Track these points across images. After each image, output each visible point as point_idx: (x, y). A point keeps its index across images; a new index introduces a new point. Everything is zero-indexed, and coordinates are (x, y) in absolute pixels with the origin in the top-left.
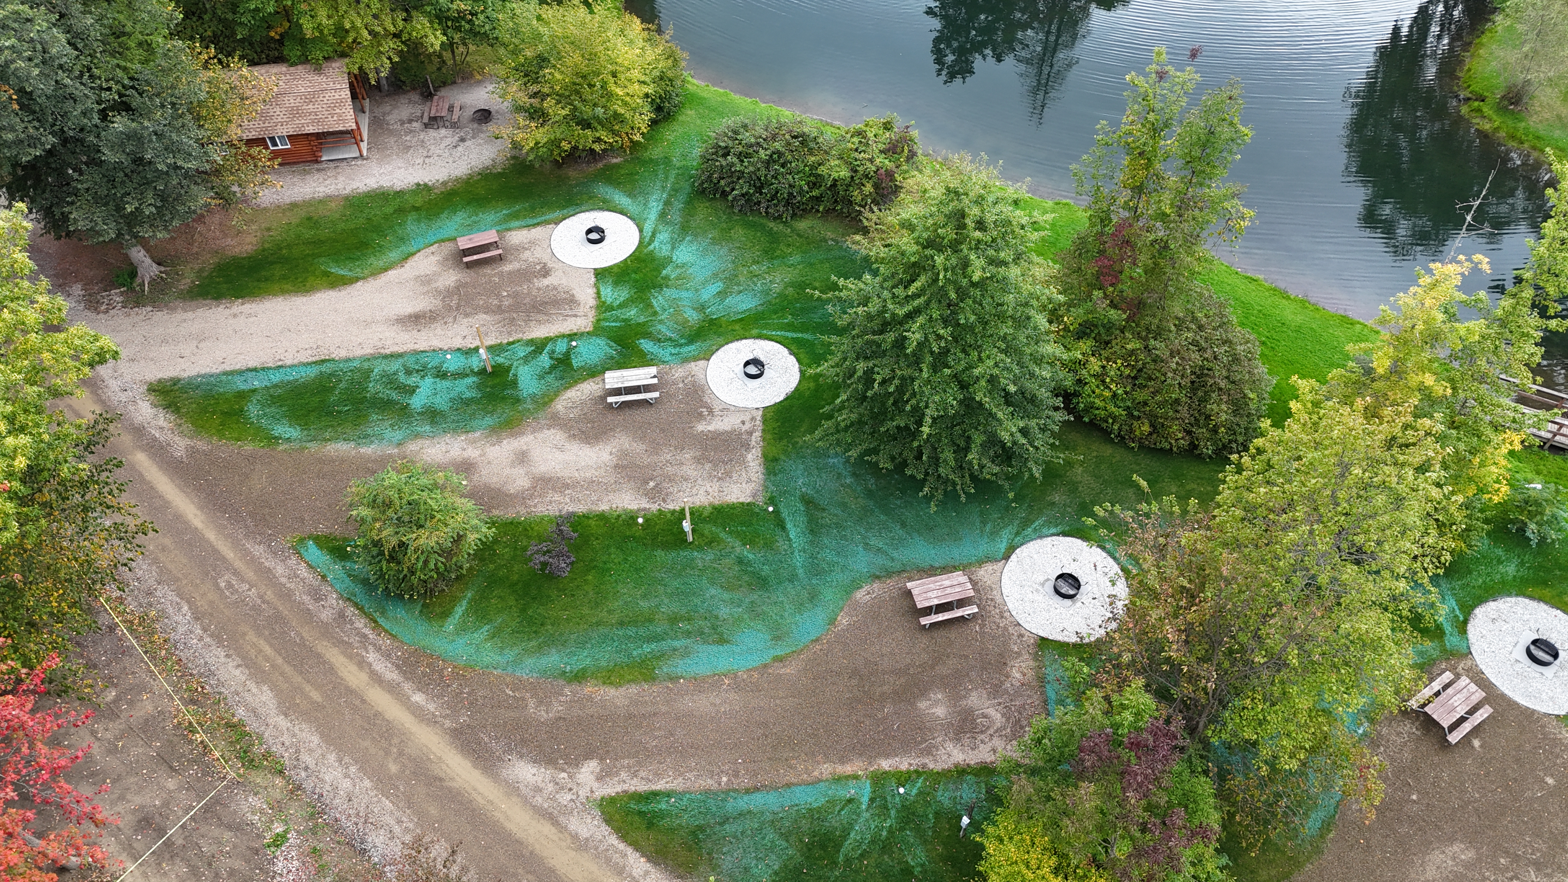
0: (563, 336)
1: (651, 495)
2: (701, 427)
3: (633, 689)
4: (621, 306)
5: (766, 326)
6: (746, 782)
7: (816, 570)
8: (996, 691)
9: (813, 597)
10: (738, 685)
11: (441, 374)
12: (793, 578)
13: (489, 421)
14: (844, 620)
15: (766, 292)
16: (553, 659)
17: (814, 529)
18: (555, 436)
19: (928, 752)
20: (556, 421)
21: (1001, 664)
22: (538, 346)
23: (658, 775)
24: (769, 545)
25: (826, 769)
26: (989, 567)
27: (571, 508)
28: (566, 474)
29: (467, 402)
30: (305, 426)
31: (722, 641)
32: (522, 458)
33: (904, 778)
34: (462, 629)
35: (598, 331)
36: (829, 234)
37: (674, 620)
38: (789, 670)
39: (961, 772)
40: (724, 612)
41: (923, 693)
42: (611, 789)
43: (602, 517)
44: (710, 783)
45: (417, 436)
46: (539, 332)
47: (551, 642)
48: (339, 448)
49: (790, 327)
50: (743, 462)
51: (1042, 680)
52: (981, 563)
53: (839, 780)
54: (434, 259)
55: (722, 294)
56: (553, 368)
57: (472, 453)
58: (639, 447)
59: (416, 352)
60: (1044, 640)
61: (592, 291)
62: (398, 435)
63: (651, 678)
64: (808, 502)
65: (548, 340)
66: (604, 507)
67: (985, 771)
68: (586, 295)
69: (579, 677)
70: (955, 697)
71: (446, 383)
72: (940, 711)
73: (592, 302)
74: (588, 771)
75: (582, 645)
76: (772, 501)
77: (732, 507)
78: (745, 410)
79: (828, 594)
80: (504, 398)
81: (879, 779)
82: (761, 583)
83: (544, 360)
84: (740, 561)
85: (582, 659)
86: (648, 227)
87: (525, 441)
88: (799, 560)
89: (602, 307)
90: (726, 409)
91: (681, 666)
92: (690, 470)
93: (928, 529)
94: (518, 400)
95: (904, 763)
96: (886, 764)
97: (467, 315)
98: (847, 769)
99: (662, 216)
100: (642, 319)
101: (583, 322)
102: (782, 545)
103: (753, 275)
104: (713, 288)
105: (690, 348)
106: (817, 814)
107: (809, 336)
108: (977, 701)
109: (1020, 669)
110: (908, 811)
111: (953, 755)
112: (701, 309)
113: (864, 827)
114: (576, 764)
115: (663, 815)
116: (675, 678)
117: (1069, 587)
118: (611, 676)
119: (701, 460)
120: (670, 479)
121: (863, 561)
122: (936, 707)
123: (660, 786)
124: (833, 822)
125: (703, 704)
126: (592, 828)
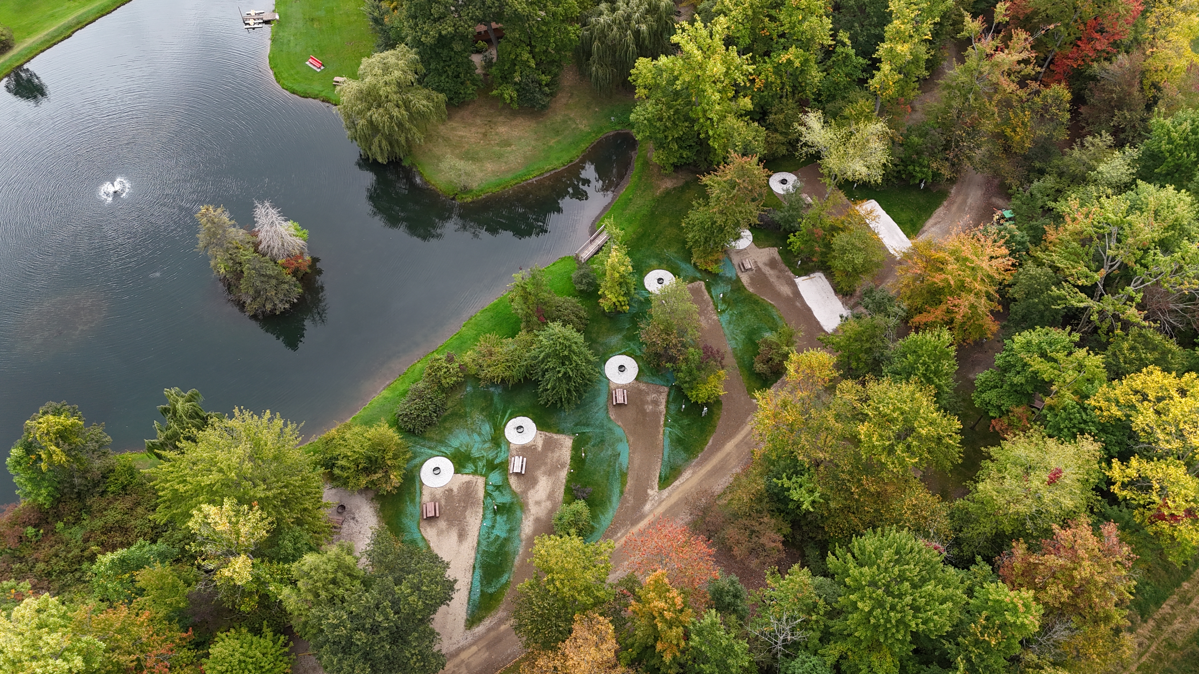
0: (485, 487)
1: (563, 466)
2: (540, 449)
3: (629, 478)
4: (476, 467)
5: (500, 423)
6: (661, 455)
7: (602, 426)
8: (648, 393)
9: (610, 429)
10: (634, 453)
11: (493, 527)
12: (603, 433)
13: (518, 513)
14: (620, 423)
15: (483, 421)
16: (615, 499)
17: (588, 425)
18: (531, 493)
19: (661, 413)
20: (525, 492)
21: (640, 391)
22: (487, 494)
23: (655, 475)
24: (590, 438)
25: (661, 436)
26: (611, 385)
27: (562, 490)
28: (548, 491)
29: (508, 519)
30: (504, 572)
31: (619, 454)
32: (538, 503)
33: (666, 420)
34: (598, 523)
35: (486, 476)
36: (458, 396)
37: (609, 466)
38: (631, 439)
39: (667, 407)
40: (609, 453)
41: (645, 410)
42: (657, 487)
43: (567, 481)
44: (659, 464)
45: (519, 535)
46: (481, 494)
47: (609, 500)
48: (517, 561)
49: (503, 417)
50: (557, 439)
51: (646, 383)
52: (609, 386)
53: (664, 434)
54: (428, 529)
55: (480, 434)
56: (500, 491)
57: (531, 518)
58: (543, 468)
59: (479, 535)
60: (636, 379)
61: (465, 476)
62: (517, 541)
63: (626, 474)
64: (576, 425)
65: (486, 492)
66: (564, 481)
67: (667, 402)
68: (466, 478)
69: (622, 492)
70: (647, 403)
71: (497, 525)
72: (651, 407)
73: (471, 476)
74: (650, 492)
75: (611, 491)
76: (574, 434)
77: (573, 445)
78: (536, 436)
79: (610, 426)
80: (510, 507)
81: (665, 425)
82: (602, 441)
83: (496, 494)
84: (593, 446)
85: (616, 490)
86: (436, 453)
87: (531, 502)
88: (597, 431)
89: (475, 473)
90: (534, 440)
91: (625, 466)
92: (556, 455)
93: (594, 397)
94: (512, 503)
95: (662, 419)
96: (662, 423)
97: (465, 518)
98: (662, 431)
99: (430, 448)
100: (485, 461)
101: (481, 481)
102: (590, 434)
103: (473, 423)
104: (476, 437)
105: (504, 447)
106: (672, 441)
107: (509, 411)
108: (649, 398)
109: (643, 386)
110: (675, 421)
111: (662, 407)
112: (485, 442)
113: (677, 431)
114: (647, 495)
115: (666, 475)
116: (628, 468)
117: (622, 368)
118: (624, 484)
119: (553, 451)
120: (558, 461)
121: (601, 415)
122: (649, 408)
123: (658, 475)
124: (674, 438)
125: (637, 462)
126: (665, 493)
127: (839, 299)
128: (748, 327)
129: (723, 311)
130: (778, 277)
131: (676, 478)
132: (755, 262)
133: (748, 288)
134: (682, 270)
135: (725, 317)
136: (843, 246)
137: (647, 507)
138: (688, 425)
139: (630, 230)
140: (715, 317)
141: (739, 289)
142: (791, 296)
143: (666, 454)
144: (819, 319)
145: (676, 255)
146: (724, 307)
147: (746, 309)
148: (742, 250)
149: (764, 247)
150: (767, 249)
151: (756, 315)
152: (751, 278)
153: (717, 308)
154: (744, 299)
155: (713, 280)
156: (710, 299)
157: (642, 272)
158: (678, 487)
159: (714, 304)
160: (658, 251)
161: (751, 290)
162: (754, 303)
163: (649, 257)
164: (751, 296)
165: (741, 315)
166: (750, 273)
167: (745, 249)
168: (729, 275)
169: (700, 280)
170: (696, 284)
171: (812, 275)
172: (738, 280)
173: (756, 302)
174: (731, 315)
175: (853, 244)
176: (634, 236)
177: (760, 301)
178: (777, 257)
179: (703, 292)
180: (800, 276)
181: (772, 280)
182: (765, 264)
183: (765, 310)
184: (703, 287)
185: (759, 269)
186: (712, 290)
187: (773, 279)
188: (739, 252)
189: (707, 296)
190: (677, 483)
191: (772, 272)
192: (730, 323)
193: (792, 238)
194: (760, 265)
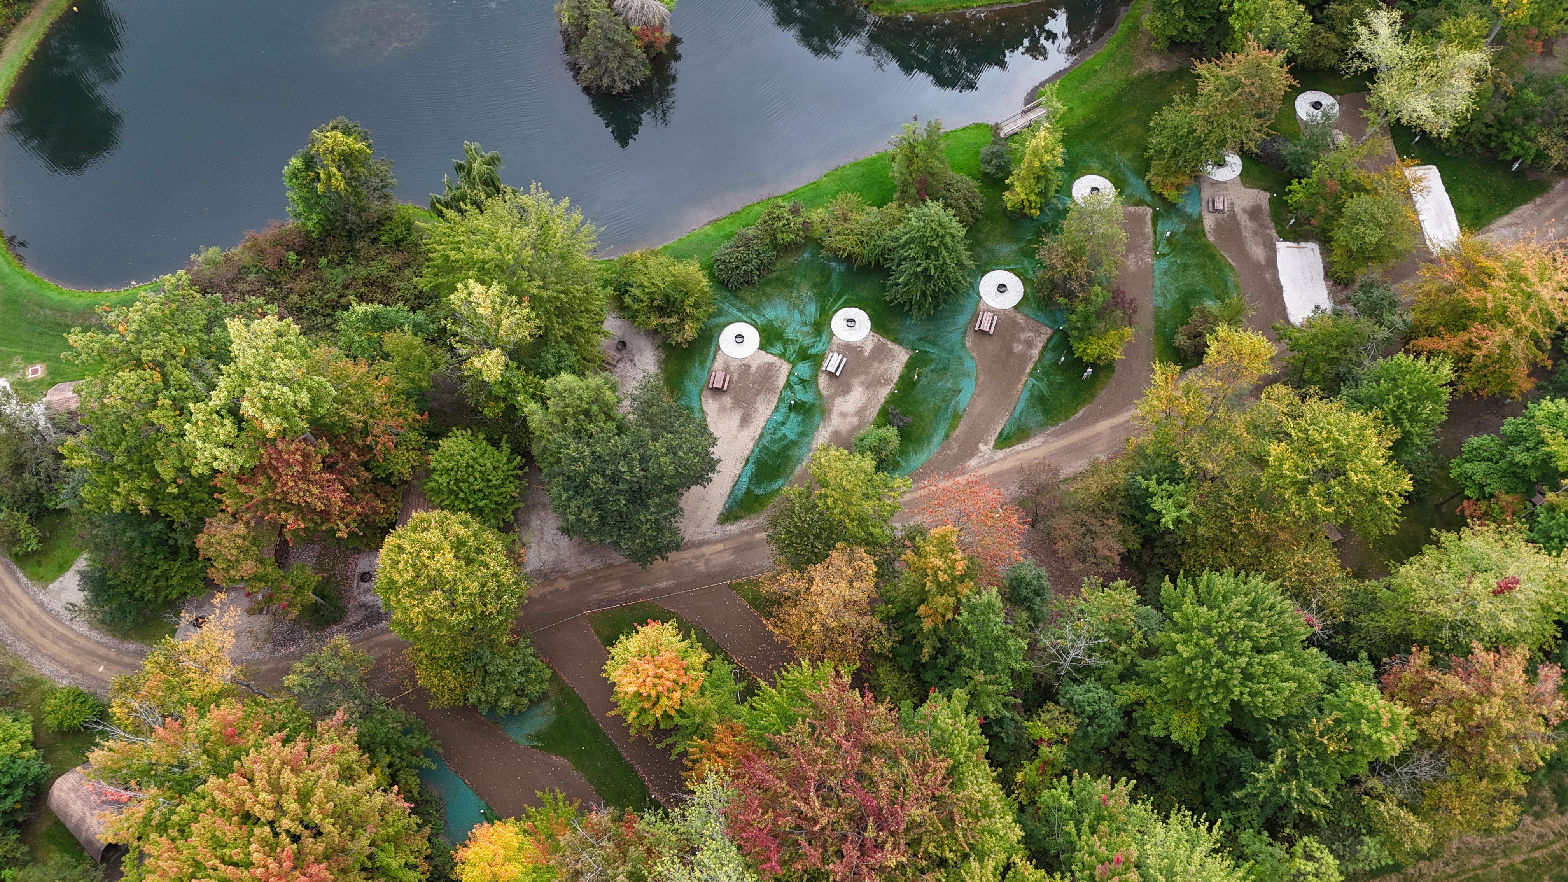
0: (788, 376)
1: (887, 382)
2: (866, 354)
3: (962, 423)
4: (785, 349)
5: (830, 308)
6: (1011, 408)
7: (951, 351)
8: (1023, 330)
9: (960, 358)
10: (979, 395)
11: (783, 423)
12: (949, 360)
13: (817, 418)
14: (974, 355)
15: (810, 299)
16: (936, 440)
17: (934, 344)
18: (839, 401)
19: (1031, 358)
20: (833, 397)
21: (1015, 324)
22: (788, 385)
23: (995, 429)
24: (931, 360)
25: (1020, 386)
26: (981, 305)
27: (877, 410)
28: (860, 405)
29: (803, 420)
30: (779, 477)
31: (960, 391)
32: (843, 415)
33: (1035, 369)
34: (907, 461)
35: (793, 363)
36: (791, 260)
37: (943, 400)
38: (982, 378)
39: (1042, 353)
40: (949, 385)
41: (1012, 349)
42: (992, 444)
43: (886, 402)
44: (1006, 418)
45: (810, 443)
46: (781, 382)
47: (929, 439)
48: (798, 470)
49: (836, 301)
50: (891, 349)
51: (1027, 316)
52: (978, 305)
53: (1025, 385)
54: (710, 401)
55: (802, 313)
56: (804, 386)
57: (830, 429)
58: (863, 377)
59: (764, 427)
60: (1016, 307)
61: (769, 356)
62: (805, 449)
63: (961, 417)
64: (920, 339)
65: (788, 381)
66: (883, 400)
67: (1045, 348)
68: (770, 358)
69: (947, 436)
70: (1019, 341)
71: (788, 424)
72: (1021, 347)
73: (776, 358)
74: (981, 446)
75: (935, 430)
76: (914, 349)
77: (908, 362)
78: (867, 337)
79: (962, 354)
80: (810, 409)
81: (1031, 375)
82: (945, 369)
83: (798, 388)
84: (932, 371)
85: (941, 432)
86: (745, 319)
87: (836, 411)
88: (943, 355)
89: (782, 356)
90: (863, 341)
91: (962, 406)
92: (883, 367)
93: (955, 312)
94: (813, 405)
95: (1030, 366)
96: (1028, 371)
97: (755, 403)
98: (1023, 381)
99: (740, 310)
100: (797, 347)
101: (786, 367)
102: (933, 356)
103: (798, 298)
104: (796, 315)
105: (824, 338)
106: (1032, 396)
107: (845, 297)
108: (1023, 336)
109: (1020, 319)
110: (1045, 373)
111: (1035, 352)
112: (805, 324)
113: (1043, 387)
114: (977, 449)
115: (1008, 434)
116: (965, 410)
117: (1002, 288)
118: (953, 427)
119: (881, 361)
120: (884, 374)
121: (956, 337)
122: (1018, 348)
123: (999, 431)
124: (1037, 393)
125: (979, 407)
126: (1000, 454)
127: (1327, 286)
128: (1187, 285)
129: (1163, 255)
130: (1255, 233)
131: (1020, 441)
132: (1232, 204)
133: (1208, 235)
134: (1129, 185)
135: (1164, 264)
136: (1358, 214)
137: (973, 462)
138: (1061, 383)
139: (1080, 112)
140: (1149, 260)
141: (1196, 233)
142: (1263, 262)
143: (1019, 409)
144: (1288, 304)
145: (1128, 163)
146: (1166, 250)
147: (1195, 261)
148: (1220, 182)
149: (1252, 188)
150: (1256, 191)
151: (1205, 274)
152: (1218, 224)
153: (1156, 249)
154: (1198, 248)
155: (1166, 211)
156: (1152, 235)
157: (1075, 172)
158: (1018, 452)
159: (1154, 243)
160: (1106, 151)
161: (1211, 239)
162: (1209, 257)
163: (1092, 155)
164: (1208, 246)
165: (1185, 267)
166: (1219, 216)
167: (1225, 182)
168: (1189, 210)
169: (1148, 205)
170: (1141, 209)
171: (1302, 244)
172: (1200, 220)
173: (1212, 257)
174: (1172, 264)
175: (1372, 215)
176: (1083, 122)
177: (1218, 257)
178: (1266, 206)
179: (1145, 223)
180: (1285, 240)
181: (1245, 234)
182: (1245, 211)
183: (1221, 270)
184: (1149, 216)
185: (1233, 215)
186: (1159, 223)
187: (1247, 234)
188: (1215, 183)
189: (1149, 229)
190: (1019, 447)
191: (1249, 224)
192: (1165, 273)
193: (1295, 185)
194: (1237, 209)
